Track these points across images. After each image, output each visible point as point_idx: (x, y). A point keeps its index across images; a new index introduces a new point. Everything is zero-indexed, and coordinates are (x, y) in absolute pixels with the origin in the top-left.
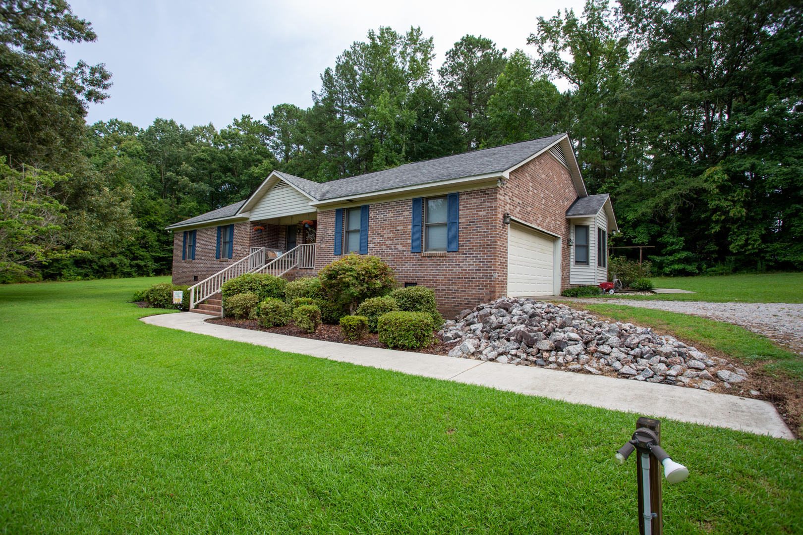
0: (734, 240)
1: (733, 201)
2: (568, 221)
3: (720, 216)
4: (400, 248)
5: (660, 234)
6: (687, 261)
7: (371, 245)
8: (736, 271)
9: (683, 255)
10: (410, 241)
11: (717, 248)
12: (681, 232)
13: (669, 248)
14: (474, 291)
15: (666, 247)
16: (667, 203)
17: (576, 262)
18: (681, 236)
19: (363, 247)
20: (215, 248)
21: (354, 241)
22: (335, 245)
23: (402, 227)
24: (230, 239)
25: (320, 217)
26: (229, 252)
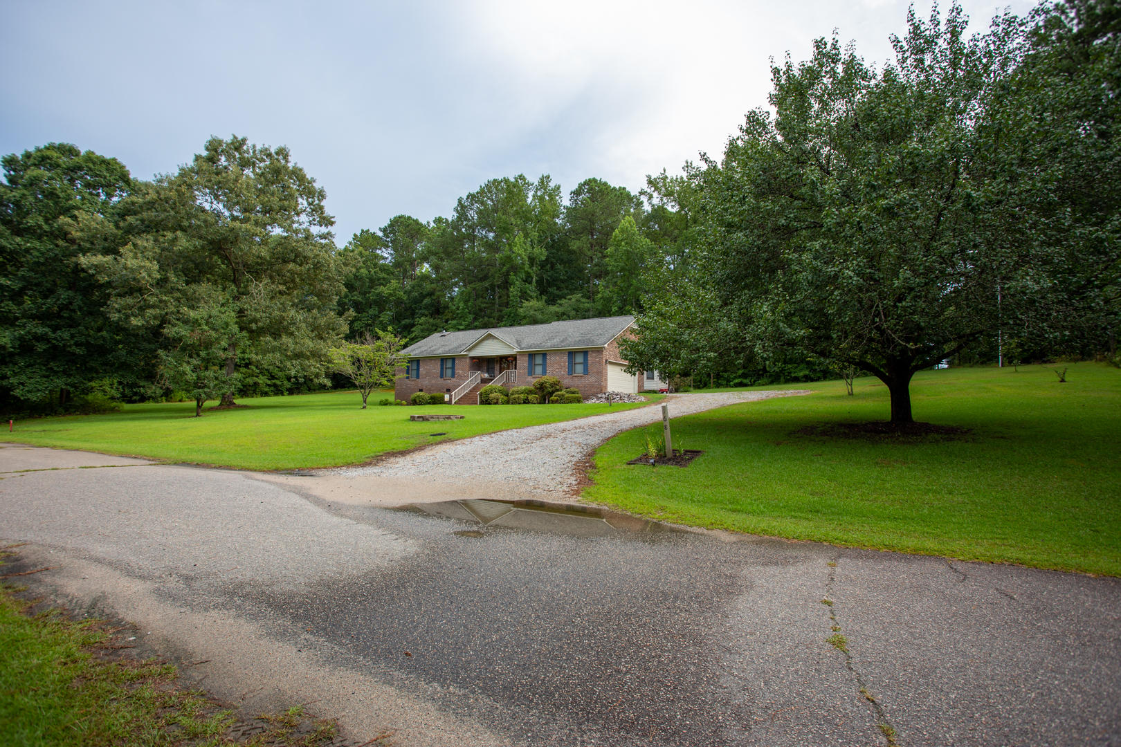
4: (562, 373)
7: (548, 371)
8: (772, 383)
10: (567, 370)
14: (594, 390)
19: (544, 372)
20: (439, 371)
21: (539, 370)
22: (529, 371)
23: (563, 364)
24: (452, 366)
25: (519, 357)
26: (452, 374)
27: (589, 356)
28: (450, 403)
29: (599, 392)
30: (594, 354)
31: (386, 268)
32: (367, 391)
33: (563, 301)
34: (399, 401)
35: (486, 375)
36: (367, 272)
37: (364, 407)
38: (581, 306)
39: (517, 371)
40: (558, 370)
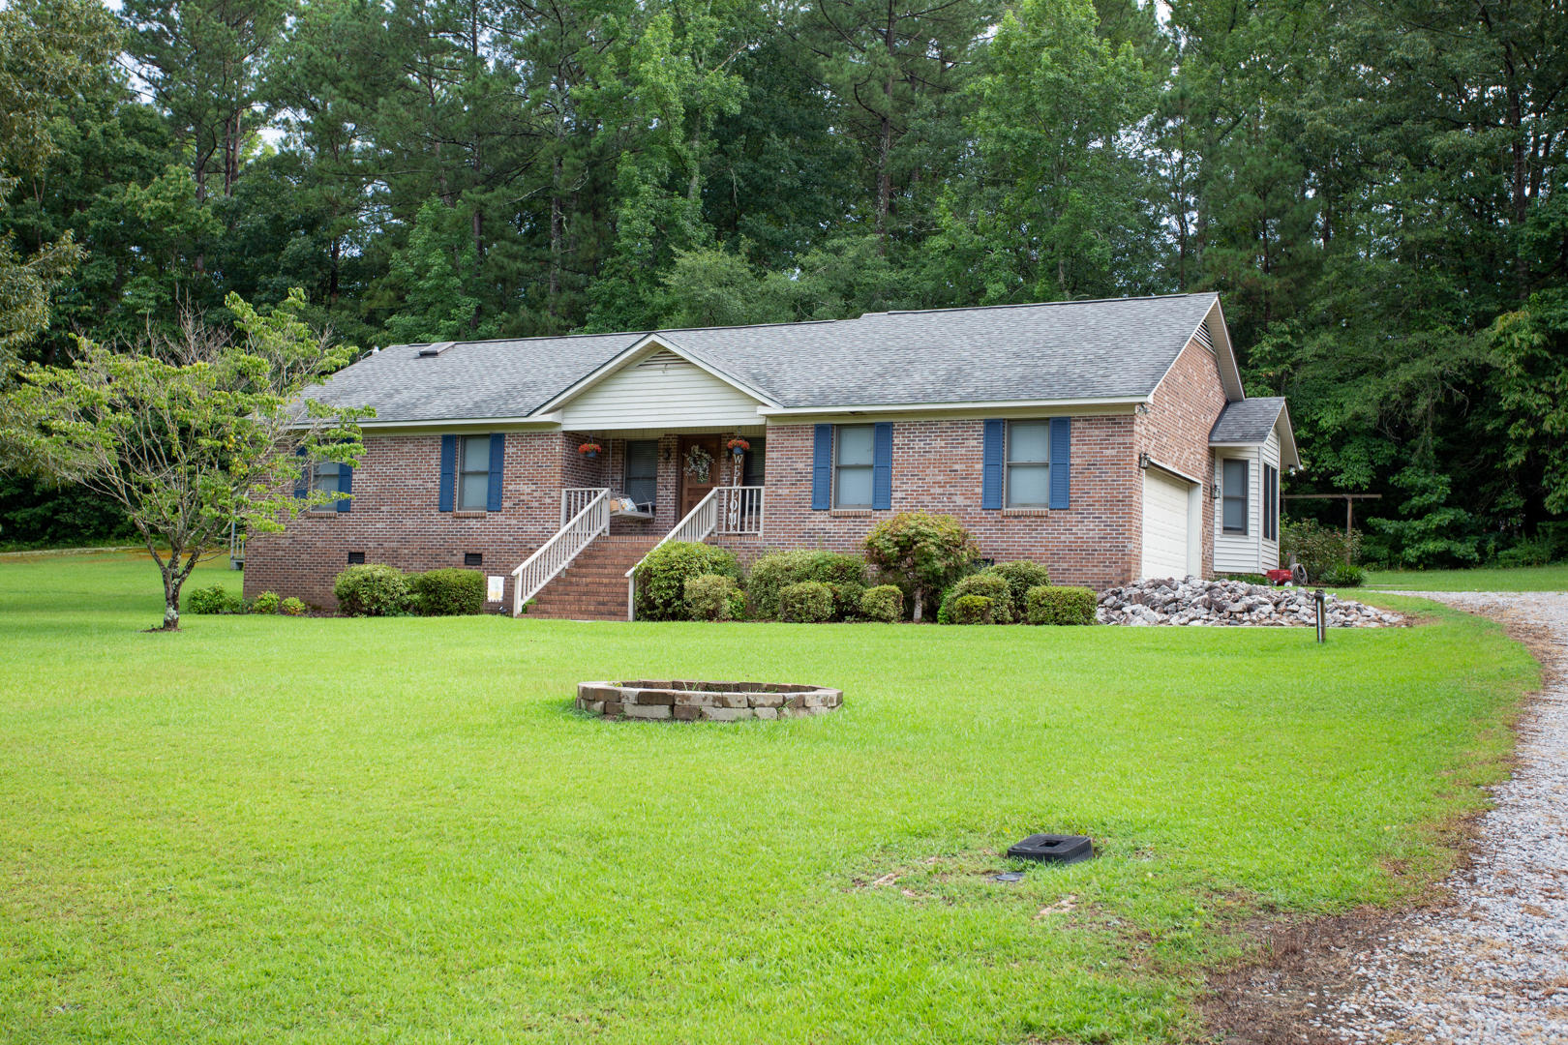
0: (1555, 485)
1: (1552, 395)
2: (1212, 451)
3: (1524, 428)
4: (960, 500)
5: (1398, 465)
6: (1455, 531)
7: (897, 495)
9: (1444, 517)
10: (979, 490)
11: (1520, 502)
12: (1444, 460)
13: (1416, 501)
14: (1096, 570)
15: (1410, 498)
16: (1411, 393)
17: (1225, 529)
18: (1442, 471)
19: (882, 498)
20: (434, 485)
21: (856, 488)
22: (815, 492)
23: (963, 467)
24: (491, 466)
25: (774, 436)
26: (489, 498)
27: (1073, 441)
28: (505, 608)
29: (1120, 579)
30: (1097, 432)
31: (142, 121)
32: (183, 562)
33: (815, 257)
34: (270, 596)
35: (628, 506)
36: (73, 129)
37: (170, 625)
38: (866, 277)
39: (759, 491)
40: (941, 491)
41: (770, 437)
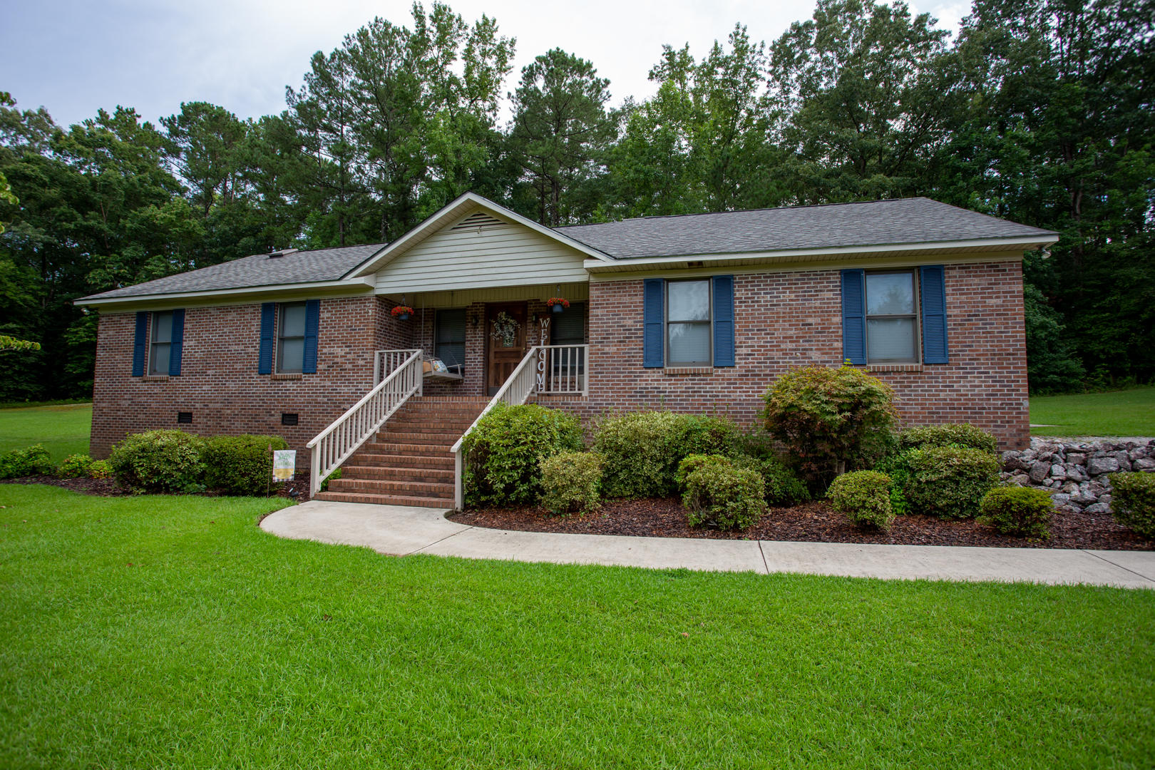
4: (815, 356)
10: (838, 345)
19: (723, 353)
20: (254, 350)
22: (646, 349)
23: (819, 320)
24: (307, 330)
25: (598, 293)
26: (305, 360)
27: (949, 290)
28: (296, 490)
29: (1016, 440)
30: (977, 280)
34: (77, 459)
35: (439, 367)
39: (582, 350)
40: (793, 346)
41: (594, 293)
